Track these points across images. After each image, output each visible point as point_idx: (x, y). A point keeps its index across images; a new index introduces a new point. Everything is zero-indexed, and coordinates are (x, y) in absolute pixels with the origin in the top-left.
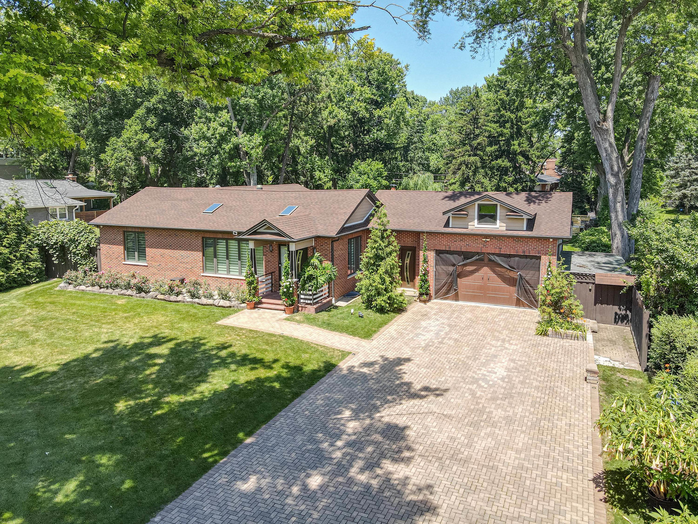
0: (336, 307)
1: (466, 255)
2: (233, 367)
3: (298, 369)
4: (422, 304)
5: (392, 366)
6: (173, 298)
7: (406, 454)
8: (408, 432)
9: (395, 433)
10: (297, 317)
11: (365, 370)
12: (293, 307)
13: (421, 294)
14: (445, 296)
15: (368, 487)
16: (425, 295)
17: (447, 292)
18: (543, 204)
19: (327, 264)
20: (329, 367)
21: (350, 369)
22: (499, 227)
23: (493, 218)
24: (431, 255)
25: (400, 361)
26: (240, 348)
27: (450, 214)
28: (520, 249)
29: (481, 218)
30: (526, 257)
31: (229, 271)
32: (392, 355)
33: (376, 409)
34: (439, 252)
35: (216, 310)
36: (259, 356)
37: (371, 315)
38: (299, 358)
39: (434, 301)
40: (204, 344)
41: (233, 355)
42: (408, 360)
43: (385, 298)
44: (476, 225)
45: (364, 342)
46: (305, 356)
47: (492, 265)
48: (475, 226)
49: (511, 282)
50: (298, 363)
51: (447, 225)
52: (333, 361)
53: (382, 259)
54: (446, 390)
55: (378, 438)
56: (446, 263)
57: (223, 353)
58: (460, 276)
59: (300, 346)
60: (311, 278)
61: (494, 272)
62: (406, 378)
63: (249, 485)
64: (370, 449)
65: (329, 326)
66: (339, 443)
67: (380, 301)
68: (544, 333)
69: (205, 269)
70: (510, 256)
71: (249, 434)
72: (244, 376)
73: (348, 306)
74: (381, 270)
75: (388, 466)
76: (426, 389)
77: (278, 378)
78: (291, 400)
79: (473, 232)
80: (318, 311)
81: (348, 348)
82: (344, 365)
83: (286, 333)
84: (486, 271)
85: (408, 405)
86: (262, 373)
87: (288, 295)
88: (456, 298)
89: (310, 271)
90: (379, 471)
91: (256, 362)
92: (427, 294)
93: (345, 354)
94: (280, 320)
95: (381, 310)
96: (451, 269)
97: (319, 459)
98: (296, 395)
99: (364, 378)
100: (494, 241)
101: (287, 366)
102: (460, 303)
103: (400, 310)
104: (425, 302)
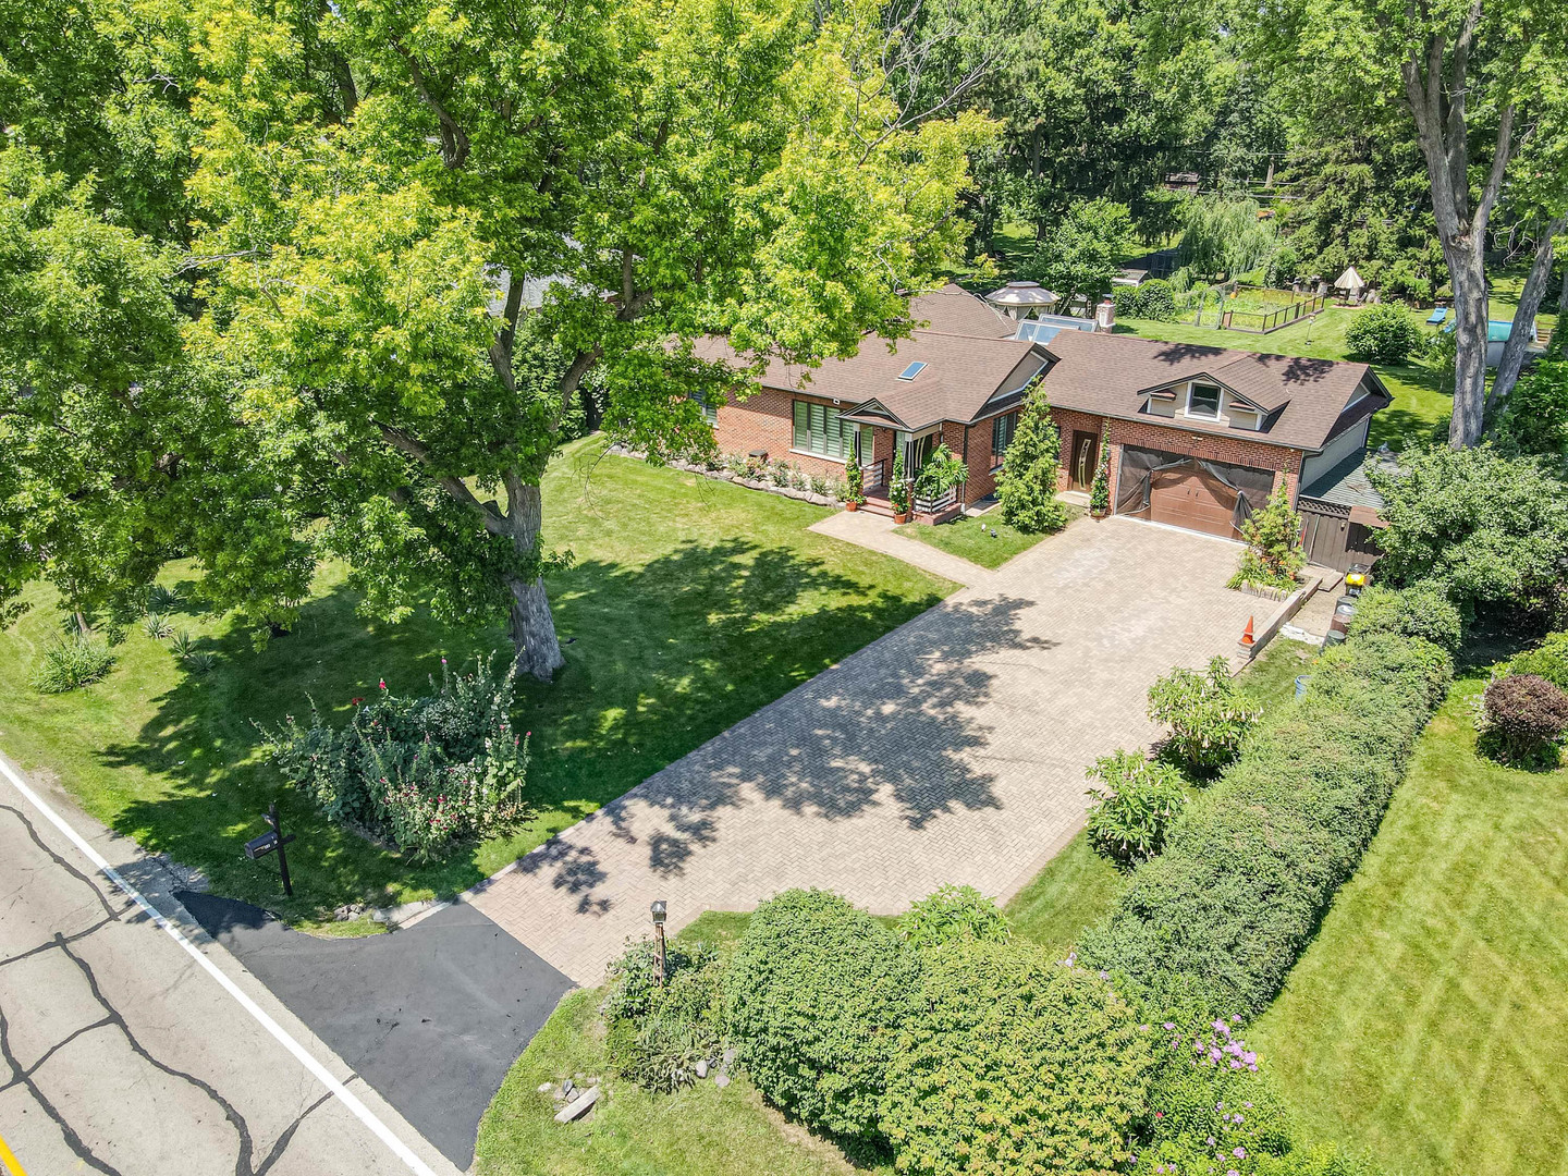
0: (965, 518)
1: (1169, 457)
2: (824, 589)
3: (896, 599)
4: (1093, 521)
5: (1007, 608)
6: (753, 483)
7: (982, 699)
8: (993, 681)
9: (979, 680)
10: (910, 528)
11: (974, 610)
12: (905, 514)
13: (1094, 507)
14: (1131, 511)
15: (933, 719)
16: (1101, 509)
17: (1135, 508)
18: (1310, 384)
19: (957, 458)
20: (933, 601)
21: (956, 608)
22: (1219, 421)
23: (1213, 408)
24: (1116, 452)
25: (1020, 604)
26: (833, 567)
27: (1148, 395)
28: (1246, 458)
29: (1195, 405)
30: (1254, 470)
31: (826, 450)
32: (1013, 596)
33: (969, 654)
34: (1128, 448)
35: (808, 509)
36: (854, 579)
37: (1011, 534)
38: (900, 585)
39: (1114, 517)
40: (793, 557)
41: (824, 574)
42: (1031, 604)
43: (1030, 513)
44: (1186, 414)
45: (986, 573)
46: (907, 585)
47: (1205, 476)
48: (1185, 416)
49: (1228, 502)
50: (898, 592)
51: (1143, 410)
52: (940, 595)
53: (1033, 458)
54: (1056, 644)
55: (961, 681)
56: (1135, 463)
57: (814, 571)
58: (1155, 485)
59: (903, 571)
60: (929, 480)
61: (1207, 486)
62: (1017, 625)
63: (832, 702)
64: (948, 690)
65: (946, 545)
66: (920, 681)
67: (1023, 516)
68: (1237, 587)
69: (794, 443)
70: (1230, 466)
71: (835, 661)
72: (836, 601)
73: (981, 518)
74: (1028, 476)
75: (960, 706)
76: (1035, 640)
77: (872, 608)
78: (884, 633)
79: (1178, 425)
80: (937, 522)
81: (961, 579)
82: (950, 601)
83: (891, 553)
84: (1194, 482)
85: (1005, 654)
86: (855, 600)
87: (899, 500)
88: (1147, 516)
89: (931, 470)
90: (949, 709)
91: (849, 586)
92: (1102, 507)
93: (956, 587)
94: (887, 531)
95: (1025, 529)
96: (1144, 473)
97: (898, 691)
98: (889, 629)
99: (970, 618)
100: (1209, 441)
101: (884, 595)
102: (1152, 524)
103: (1053, 529)
104: (1098, 518)
